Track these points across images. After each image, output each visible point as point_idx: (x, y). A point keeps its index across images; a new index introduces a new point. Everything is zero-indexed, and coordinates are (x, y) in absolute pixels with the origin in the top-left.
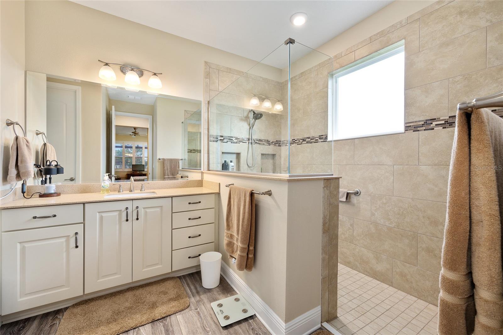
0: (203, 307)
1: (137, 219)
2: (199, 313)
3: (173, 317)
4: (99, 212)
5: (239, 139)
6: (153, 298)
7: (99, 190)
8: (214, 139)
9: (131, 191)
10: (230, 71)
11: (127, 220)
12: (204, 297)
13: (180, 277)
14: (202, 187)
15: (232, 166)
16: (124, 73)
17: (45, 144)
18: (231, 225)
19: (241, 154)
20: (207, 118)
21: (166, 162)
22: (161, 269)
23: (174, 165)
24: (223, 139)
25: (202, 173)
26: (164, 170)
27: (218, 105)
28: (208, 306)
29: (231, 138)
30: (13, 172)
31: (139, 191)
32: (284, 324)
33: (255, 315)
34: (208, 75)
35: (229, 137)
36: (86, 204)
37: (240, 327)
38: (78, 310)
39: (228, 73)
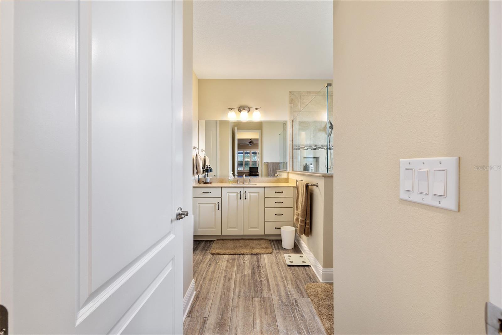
0: (280, 255)
1: (246, 199)
2: (276, 257)
3: (262, 255)
4: (228, 193)
5: (318, 146)
6: (253, 245)
7: (228, 181)
8: (297, 148)
9: (243, 183)
10: (309, 93)
11: (241, 199)
12: (281, 252)
13: (270, 240)
14: (288, 183)
15: (312, 168)
16: (240, 112)
17: (205, 157)
18: (298, 207)
19: (320, 158)
20: (291, 133)
21: (270, 165)
22: (259, 231)
23: (276, 167)
24: (304, 147)
25: (288, 173)
26: (268, 171)
27: (300, 122)
28: (283, 255)
29: (311, 146)
30: (196, 171)
31: (248, 183)
32: (322, 268)
33: (310, 265)
34: (292, 101)
35: (309, 145)
36: (222, 188)
37: (298, 269)
38: (219, 242)
39: (308, 96)
